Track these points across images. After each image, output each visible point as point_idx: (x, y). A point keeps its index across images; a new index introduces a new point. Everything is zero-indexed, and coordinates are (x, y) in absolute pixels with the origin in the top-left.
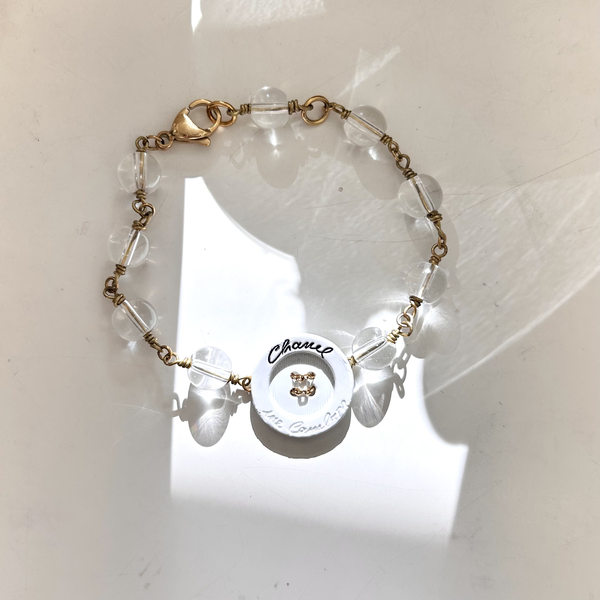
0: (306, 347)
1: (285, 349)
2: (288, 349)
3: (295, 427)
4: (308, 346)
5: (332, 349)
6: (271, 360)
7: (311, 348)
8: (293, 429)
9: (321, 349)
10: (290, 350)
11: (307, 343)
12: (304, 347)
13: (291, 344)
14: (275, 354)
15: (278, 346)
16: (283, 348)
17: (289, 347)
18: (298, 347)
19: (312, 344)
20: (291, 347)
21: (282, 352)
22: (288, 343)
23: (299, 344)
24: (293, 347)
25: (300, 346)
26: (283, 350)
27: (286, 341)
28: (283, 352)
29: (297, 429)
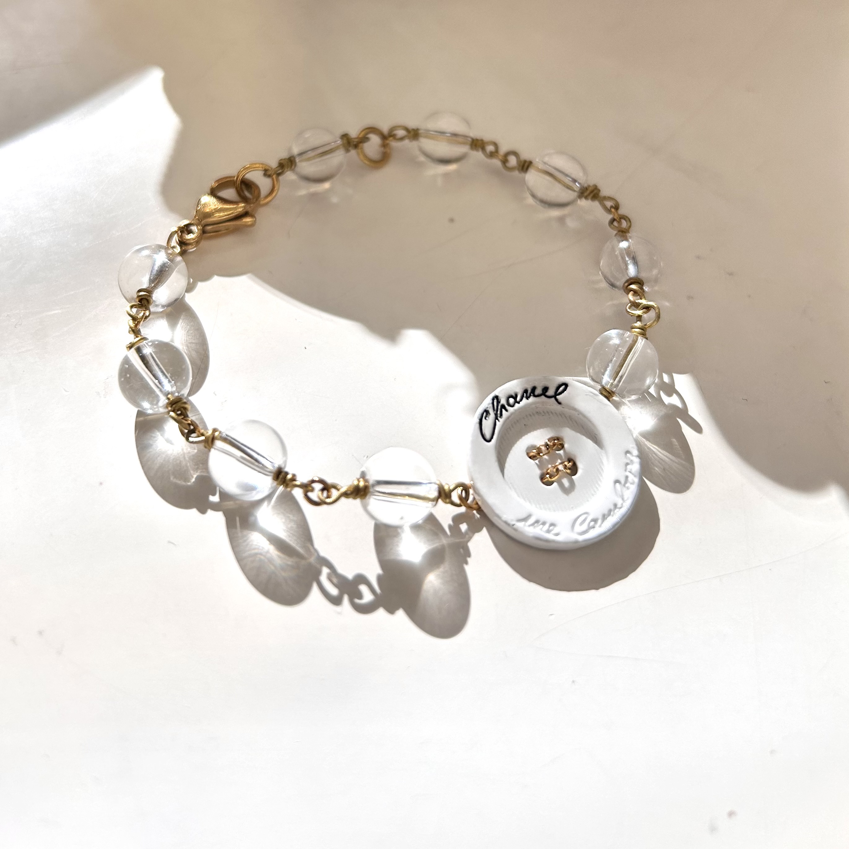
0: (527, 398)
1: (499, 412)
2: (503, 410)
3: (581, 524)
4: (530, 395)
5: (566, 385)
6: (488, 436)
7: (535, 396)
8: (579, 528)
9: (551, 392)
10: (506, 410)
11: (526, 391)
12: (524, 399)
13: (503, 401)
14: (488, 424)
15: (487, 412)
16: (495, 412)
17: (503, 407)
18: (516, 402)
19: (534, 389)
20: (506, 406)
21: (496, 418)
22: (498, 402)
23: (515, 397)
24: (509, 405)
25: (518, 399)
26: (496, 415)
27: (493, 400)
28: (499, 418)
29: (584, 527)
